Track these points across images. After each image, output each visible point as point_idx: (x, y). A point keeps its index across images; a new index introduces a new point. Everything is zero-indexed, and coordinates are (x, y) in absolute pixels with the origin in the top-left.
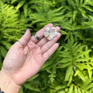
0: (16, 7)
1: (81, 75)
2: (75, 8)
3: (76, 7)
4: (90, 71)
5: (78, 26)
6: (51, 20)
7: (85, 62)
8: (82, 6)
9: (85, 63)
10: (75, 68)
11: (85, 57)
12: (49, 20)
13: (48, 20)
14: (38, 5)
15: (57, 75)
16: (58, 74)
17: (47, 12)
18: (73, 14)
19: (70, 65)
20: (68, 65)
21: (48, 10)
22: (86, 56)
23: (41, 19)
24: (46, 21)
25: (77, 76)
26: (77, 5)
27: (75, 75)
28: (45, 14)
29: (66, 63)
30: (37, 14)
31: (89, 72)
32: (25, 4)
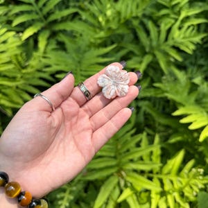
0: (21, 34)
1: (134, 201)
2: (147, 50)
3: (152, 48)
4: (157, 194)
5: (152, 90)
6: (85, 71)
7: (151, 172)
8: (163, 47)
9: (151, 175)
10: (122, 183)
11: (151, 160)
12: (84, 69)
13: (81, 70)
14: (74, 34)
15: (84, 195)
16: (89, 193)
17: (85, 52)
18: (141, 62)
19: (112, 175)
20: (105, 174)
21: (87, 49)
22: (154, 158)
23: (66, 65)
24: (76, 70)
25: (125, 202)
26: (154, 43)
27: (120, 200)
28: (80, 56)
29: (101, 169)
30: (63, 53)
31: (153, 195)
32: (43, 29)
